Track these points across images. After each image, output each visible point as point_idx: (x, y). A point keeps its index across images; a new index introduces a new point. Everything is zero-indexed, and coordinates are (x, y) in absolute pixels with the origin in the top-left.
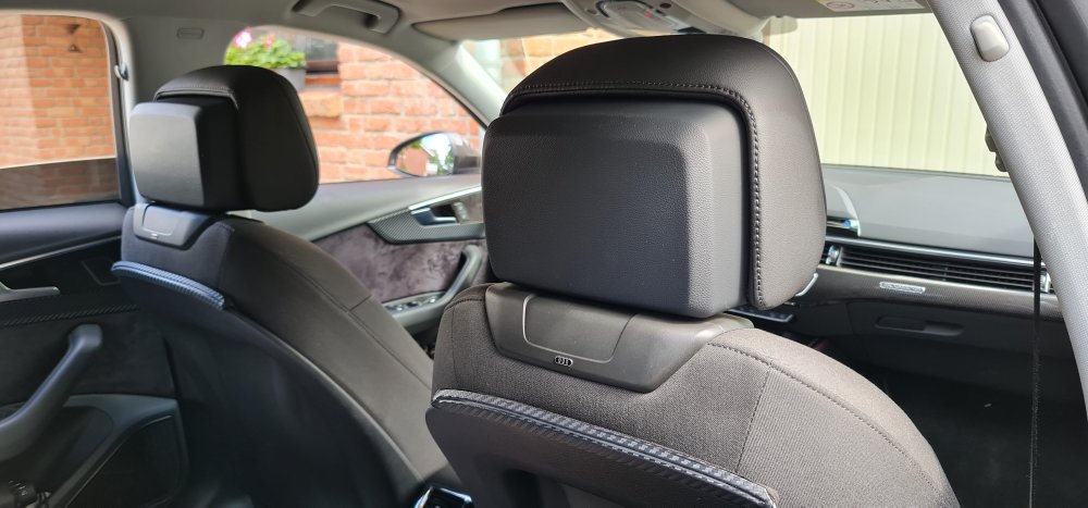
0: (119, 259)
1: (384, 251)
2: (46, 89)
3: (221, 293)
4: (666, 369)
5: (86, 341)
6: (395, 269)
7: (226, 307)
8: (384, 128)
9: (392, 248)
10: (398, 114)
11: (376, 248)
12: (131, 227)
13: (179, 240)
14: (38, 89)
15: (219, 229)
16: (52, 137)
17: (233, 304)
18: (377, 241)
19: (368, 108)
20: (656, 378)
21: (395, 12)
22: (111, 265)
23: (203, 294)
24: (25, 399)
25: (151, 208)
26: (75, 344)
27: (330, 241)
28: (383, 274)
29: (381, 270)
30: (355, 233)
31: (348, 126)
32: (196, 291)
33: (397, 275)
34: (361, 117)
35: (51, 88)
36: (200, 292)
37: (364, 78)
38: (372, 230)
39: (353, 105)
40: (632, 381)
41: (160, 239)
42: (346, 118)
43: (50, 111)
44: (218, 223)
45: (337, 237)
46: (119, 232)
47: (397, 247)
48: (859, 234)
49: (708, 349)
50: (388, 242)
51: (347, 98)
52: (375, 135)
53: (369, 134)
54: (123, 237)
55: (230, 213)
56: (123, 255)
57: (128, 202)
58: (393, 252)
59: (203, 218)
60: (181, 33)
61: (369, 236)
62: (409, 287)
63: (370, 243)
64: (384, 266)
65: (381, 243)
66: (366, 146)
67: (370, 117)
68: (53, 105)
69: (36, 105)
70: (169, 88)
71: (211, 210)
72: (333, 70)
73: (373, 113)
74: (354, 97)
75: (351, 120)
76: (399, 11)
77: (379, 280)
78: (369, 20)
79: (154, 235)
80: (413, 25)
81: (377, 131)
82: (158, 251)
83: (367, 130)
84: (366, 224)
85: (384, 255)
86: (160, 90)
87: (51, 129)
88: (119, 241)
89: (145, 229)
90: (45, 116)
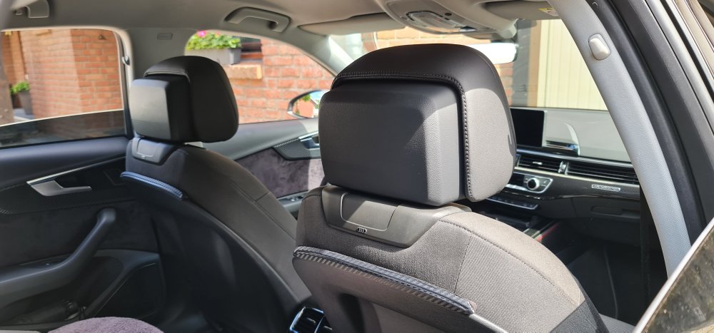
0: (124, 170)
1: (283, 164)
2: (84, 63)
3: (181, 190)
4: (416, 234)
5: (107, 218)
6: (291, 176)
7: (183, 199)
8: (290, 86)
9: (288, 162)
10: (298, 77)
11: (278, 162)
12: (131, 151)
13: (157, 160)
14: (81, 63)
15: (179, 153)
16: (89, 93)
17: (188, 197)
18: (279, 158)
19: (280, 74)
20: (410, 240)
21: (287, 19)
22: (120, 174)
23: (171, 191)
24: (71, 252)
25: (142, 141)
26: (101, 220)
27: (250, 159)
28: (284, 178)
29: (282, 176)
30: (266, 153)
31: (267, 85)
32: (167, 189)
33: (292, 179)
34: (276, 79)
35: (88, 62)
36: (169, 190)
37: (277, 54)
38: (275, 152)
39: (270, 72)
40: (397, 241)
41: (147, 159)
42: (266, 79)
43: (88, 77)
44: (179, 150)
45: (254, 156)
46: (124, 154)
47: (292, 162)
48: (579, 153)
49: (439, 223)
50: (286, 159)
51: (266, 67)
52: (284, 90)
53: (280, 90)
54: (127, 157)
55: (186, 144)
56: (127, 168)
57: (130, 137)
58: (289, 165)
59: (170, 147)
60: (160, 37)
61: (274, 155)
62: (300, 187)
63: (275, 159)
64: (284, 173)
65: (282, 159)
66: (278, 98)
67: (280, 79)
68: (90, 72)
69: (79, 73)
70: (151, 71)
71: (174, 142)
72: (258, 49)
73: (283, 76)
74: (271, 66)
75: (269, 81)
76: (289, 18)
77: (281, 182)
78: (272, 25)
79: (143, 156)
80: (299, 27)
81: (285, 88)
82: (146, 166)
83: (279, 88)
84: (272, 148)
85: (284, 167)
86: (147, 71)
87: (88, 88)
88: (124, 160)
89: (138, 153)
90: (84, 79)
